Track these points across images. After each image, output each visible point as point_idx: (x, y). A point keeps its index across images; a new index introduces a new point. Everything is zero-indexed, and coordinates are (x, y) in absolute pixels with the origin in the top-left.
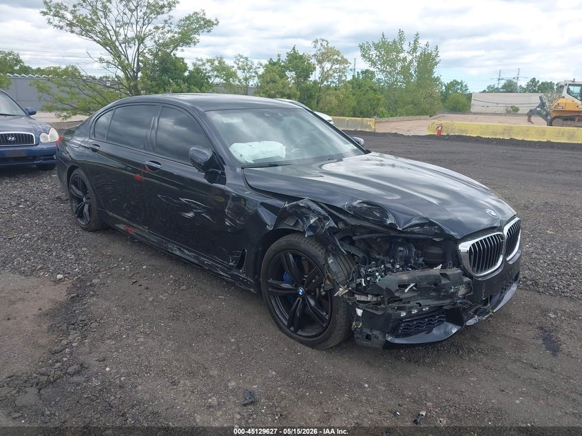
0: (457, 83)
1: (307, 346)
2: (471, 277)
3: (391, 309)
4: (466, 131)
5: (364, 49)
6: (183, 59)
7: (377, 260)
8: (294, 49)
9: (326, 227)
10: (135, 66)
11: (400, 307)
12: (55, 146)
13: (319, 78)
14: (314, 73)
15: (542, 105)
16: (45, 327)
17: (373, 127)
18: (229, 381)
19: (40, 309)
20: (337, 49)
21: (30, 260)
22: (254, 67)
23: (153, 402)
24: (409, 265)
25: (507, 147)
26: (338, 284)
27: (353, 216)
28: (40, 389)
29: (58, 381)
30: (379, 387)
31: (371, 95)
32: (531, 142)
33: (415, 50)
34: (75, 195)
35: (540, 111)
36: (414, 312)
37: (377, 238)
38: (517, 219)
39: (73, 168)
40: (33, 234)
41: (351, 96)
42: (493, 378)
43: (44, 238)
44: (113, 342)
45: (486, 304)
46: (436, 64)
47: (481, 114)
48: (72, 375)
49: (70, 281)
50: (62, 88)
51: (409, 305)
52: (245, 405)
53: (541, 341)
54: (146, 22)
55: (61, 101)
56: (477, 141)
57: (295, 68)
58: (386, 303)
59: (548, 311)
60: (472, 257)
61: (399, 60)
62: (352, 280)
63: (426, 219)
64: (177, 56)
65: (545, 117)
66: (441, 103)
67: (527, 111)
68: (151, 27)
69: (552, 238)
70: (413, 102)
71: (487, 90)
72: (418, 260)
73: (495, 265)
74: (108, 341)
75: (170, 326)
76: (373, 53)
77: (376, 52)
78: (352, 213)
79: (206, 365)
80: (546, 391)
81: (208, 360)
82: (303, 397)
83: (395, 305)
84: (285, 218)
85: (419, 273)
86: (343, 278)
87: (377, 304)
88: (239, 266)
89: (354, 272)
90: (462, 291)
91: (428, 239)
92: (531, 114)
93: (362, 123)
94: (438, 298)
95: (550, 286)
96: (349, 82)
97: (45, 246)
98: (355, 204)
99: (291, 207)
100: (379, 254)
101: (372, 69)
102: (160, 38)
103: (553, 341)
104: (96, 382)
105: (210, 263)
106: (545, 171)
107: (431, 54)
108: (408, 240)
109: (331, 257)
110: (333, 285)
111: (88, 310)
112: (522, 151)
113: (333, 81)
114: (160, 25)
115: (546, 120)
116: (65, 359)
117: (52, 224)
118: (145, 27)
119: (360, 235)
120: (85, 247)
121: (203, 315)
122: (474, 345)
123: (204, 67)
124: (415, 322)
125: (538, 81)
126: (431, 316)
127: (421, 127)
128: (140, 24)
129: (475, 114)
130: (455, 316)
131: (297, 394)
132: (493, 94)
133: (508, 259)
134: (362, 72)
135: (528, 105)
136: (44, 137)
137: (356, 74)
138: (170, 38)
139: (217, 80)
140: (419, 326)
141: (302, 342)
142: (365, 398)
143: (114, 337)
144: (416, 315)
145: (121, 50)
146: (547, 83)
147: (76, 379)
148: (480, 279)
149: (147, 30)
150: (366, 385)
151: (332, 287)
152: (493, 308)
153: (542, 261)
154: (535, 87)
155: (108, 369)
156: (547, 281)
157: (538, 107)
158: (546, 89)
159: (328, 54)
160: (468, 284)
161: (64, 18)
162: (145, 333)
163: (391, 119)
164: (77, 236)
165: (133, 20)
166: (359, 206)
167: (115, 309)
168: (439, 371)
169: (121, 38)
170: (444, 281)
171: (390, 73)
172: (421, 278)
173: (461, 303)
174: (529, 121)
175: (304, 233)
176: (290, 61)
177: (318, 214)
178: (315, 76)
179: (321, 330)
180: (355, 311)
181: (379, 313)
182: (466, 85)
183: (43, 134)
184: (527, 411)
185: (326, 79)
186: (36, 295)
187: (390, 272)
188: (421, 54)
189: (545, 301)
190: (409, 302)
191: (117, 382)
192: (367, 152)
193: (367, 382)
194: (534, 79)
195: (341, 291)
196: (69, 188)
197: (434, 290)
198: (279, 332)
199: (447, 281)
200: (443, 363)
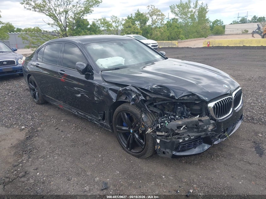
0: (218, 21)
1: (136, 157)
2: (215, 120)
3: (174, 139)
4: (221, 44)
5: (172, 8)
6: (87, 19)
7: (167, 114)
8: (138, 11)
9: (140, 99)
10: (65, 25)
11: (179, 137)
12: (22, 65)
13: (151, 23)
14: (148, 21)
15: (259, 28)
16: (13, 153)
17: (177, 45)
18: (96, 177)
19: (11, 144)
20: (159, 9)
21: (10, 120)
22: (120, 21)
23: (58, 190)
24: (183, 116)
25: (242, 50)
26: (147, 128)
27: (153, 93)
28: (4, 186)
29: (14, 181)
30: (170, 177)
31: (176, 30)
32: (253, 47)
33: (196, 6)
34: (31, 88)
35: (258, 31)
36: (186, 139)
37: (167, 103)
38: (240, 88)
39: (29, 76)
40: (13, 107)
41: (167, 31)
42: (228, 170)
43: (18, 109)
44: (43, 160)
45: (224, 133)
46: (207, 12)
47: (230, 35)
48: (21, 177)
49: (28, 129)
50: (33, 37)
51: (183, 136)
52: (102, 190)
53: (254, 149)
54: (68, 3)
55: (33, 43)
56: (227, 48)
57: (139, 20)
58: (171, 136)
59: (258, 133)
60: (216, 110)
61: (189, 12)
62: (154, 125)
63: (190, 92)
64: (84, 18)
65: (260, 34)
66: (210, 31)
67: (251, 32)
68: (71, 6)
69: (262, 95)
70: (196, 31)
71: (233, 23)
72: (188, 113)
73: (228, 113)
74: (40, 159)
75: (70, 150)
76: (177, 10)
77: (178, 9)
78: (153, 91)
79: (86, 170)
80: (255, 176)
81: (87, 167)
82: (131, 184)
83: (176, 136)
84: (121, 96)
85: (187, 120)
86: (150, 124)
87: (167, 137)
88: (103, 119)
89: (155, 121)
90: (211, 128)
91: (192, 102)
92: (253, 33)
93: (172, 43)
94: (198, 132)
95: (260, 120)
96: (165, 24)
97: (18, 112)
98: (154, 87)
99: (123, 90)
100: (168, 111)
101: (176, 17)
102: (75, 11)
103: (260, 149)
104: (32, 181)
105: (91, 118)
106: (260, 61)
107: (204, 8)
108: (183, 103)
109: (144, 114)
110: (145, 128)
111: (33, 143)
112: (249, 51)
113: (158, 24)
114: (75, 5)
115: (261, 35)
116: (19, 169)
117: (23, 102)
118: (68, 6)
119: (158, 102)
120: (37, 112)
121: (87, 144)
122: (219, 153)
123: (97, 23)
124: (187, 145)
125: (257, 17)
126: (196, 141)
127: (200, 43)
128: (66, 4)
129: (227, 35)
130: (208, 140)
131: (129, 183)
132: (236, 24)
133: (235, 109)
134: (172, 19)
135: (253, 29)
136: (20, 61)
137: (169, 20)
138: (80, 10)
139: (103, 29)
140: (189, 146)
141: (133, 155)
142: (162, 184)
143: (44, 157)
144: (188, 141)
145: (58, 18)
146: (261, 18)
147: (23, 179)
148: (219, 121)
149: (69, 7)
150: (164, 177)
151: (145, 129)
152: (229, 134)
153: (256, 107)
154: (256, 20)
155: (38, 174)
156: (259, 117)
157: (257, 29)
158: (261, 20)
159: (154, 12)
160: (213, 124)
161: (31, 5)
162: (58, 154)
163: (186, 40)
164: (34, 107)
165: (62, 3)
166: (156, 88)
167: (46, 142)
168: (201, 167)
169: (57, 12)
170: (200, 124)
171: (185, 19)
172: (188, 123)
173: (210, 134)
174: (253, 36)
175: (130, 103)
176: (137, 16)
177: (136, 93)
178: (149, 23)
179: (141, 149)
180: (156, 141)
181: (168, 141)
182: (222, 22)
183: (20, 60)
184: (245, 188)
185: (155, 24)
186: (11, 137)
187: (173, 120)
188: (199, 8)
189: (256, 127)
190: (183, 135)
191: (42, 180)
192: (166, 58)
193: (164, 175)
194: (255, 16)
195: (149, 131)
196: (29, 85)
197: (196, 128)
198: (123, 151)
199: (202, 124)
200: (203, 163)
